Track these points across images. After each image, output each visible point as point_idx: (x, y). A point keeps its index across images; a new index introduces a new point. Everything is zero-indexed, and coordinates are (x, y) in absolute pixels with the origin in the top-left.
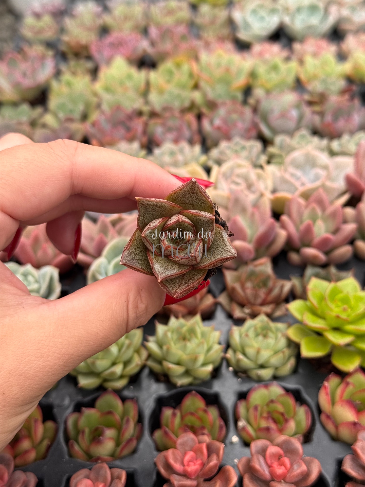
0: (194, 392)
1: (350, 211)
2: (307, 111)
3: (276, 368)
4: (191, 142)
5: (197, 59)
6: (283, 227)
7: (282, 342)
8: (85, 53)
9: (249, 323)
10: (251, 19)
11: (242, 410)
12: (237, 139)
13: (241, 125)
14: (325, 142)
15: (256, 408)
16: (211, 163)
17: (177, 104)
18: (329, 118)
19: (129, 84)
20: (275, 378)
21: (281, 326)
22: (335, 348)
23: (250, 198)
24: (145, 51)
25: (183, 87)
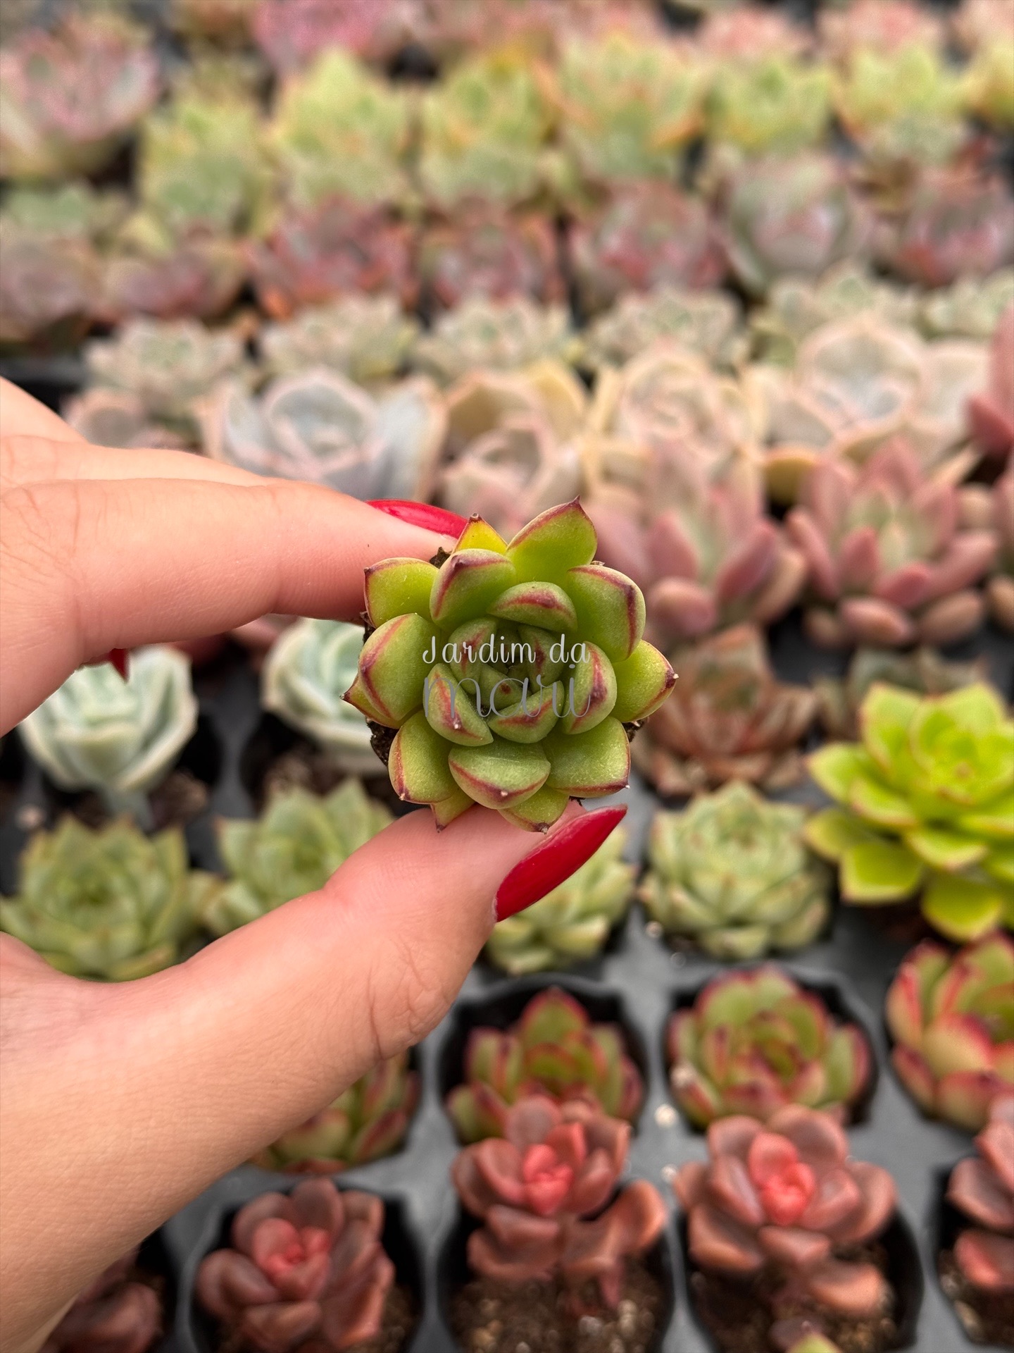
0: (556, 989)
1: (977, 500)
2: (862, 212)
3: (776, 928)
4: (541, 299)
5: (550, 54)
6: (796, 541)
7: (792, 859)
8: (237, 38)
9: (704, 806)
11: (684, 1039)
12: (668, 294)
13: (678, 253)
14: (908, 303)
15: (721, 1034)
16: (594, 361)
17: (497, 190)
18: (920, 232)
19: (365, 130)
20: (775, 953)
21: (788, 813)
22: (933, 878)
23: (703, 460)
24: (406, 35)
25: (512, 137)
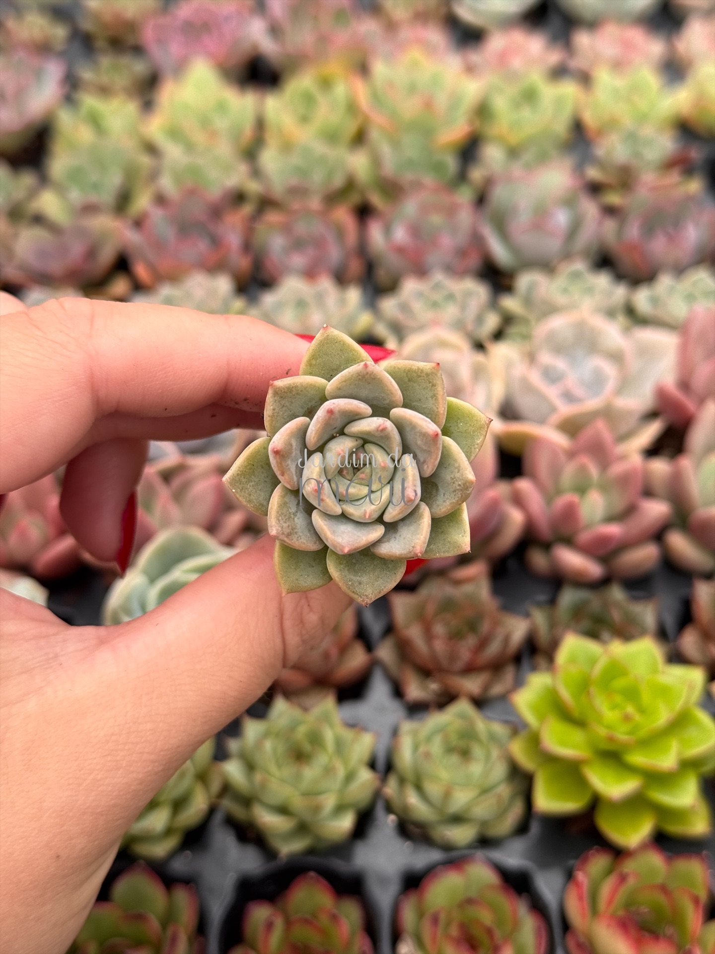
0: (312, 874)
1: (660, 467)
2: (590, 209)
3: (484, 824)
7: (499, 771)
8: (130, 40)
11: (408, 916)
12: (439, 277)
13: (448, 242)
14: (620, 292)
15: (436, 920)
16: (381, 330)
18: (633, 231)
19: (221, 124)
21: (499, 729)
22: (599, 801)
24: (255, 47)
25: (331, 137)
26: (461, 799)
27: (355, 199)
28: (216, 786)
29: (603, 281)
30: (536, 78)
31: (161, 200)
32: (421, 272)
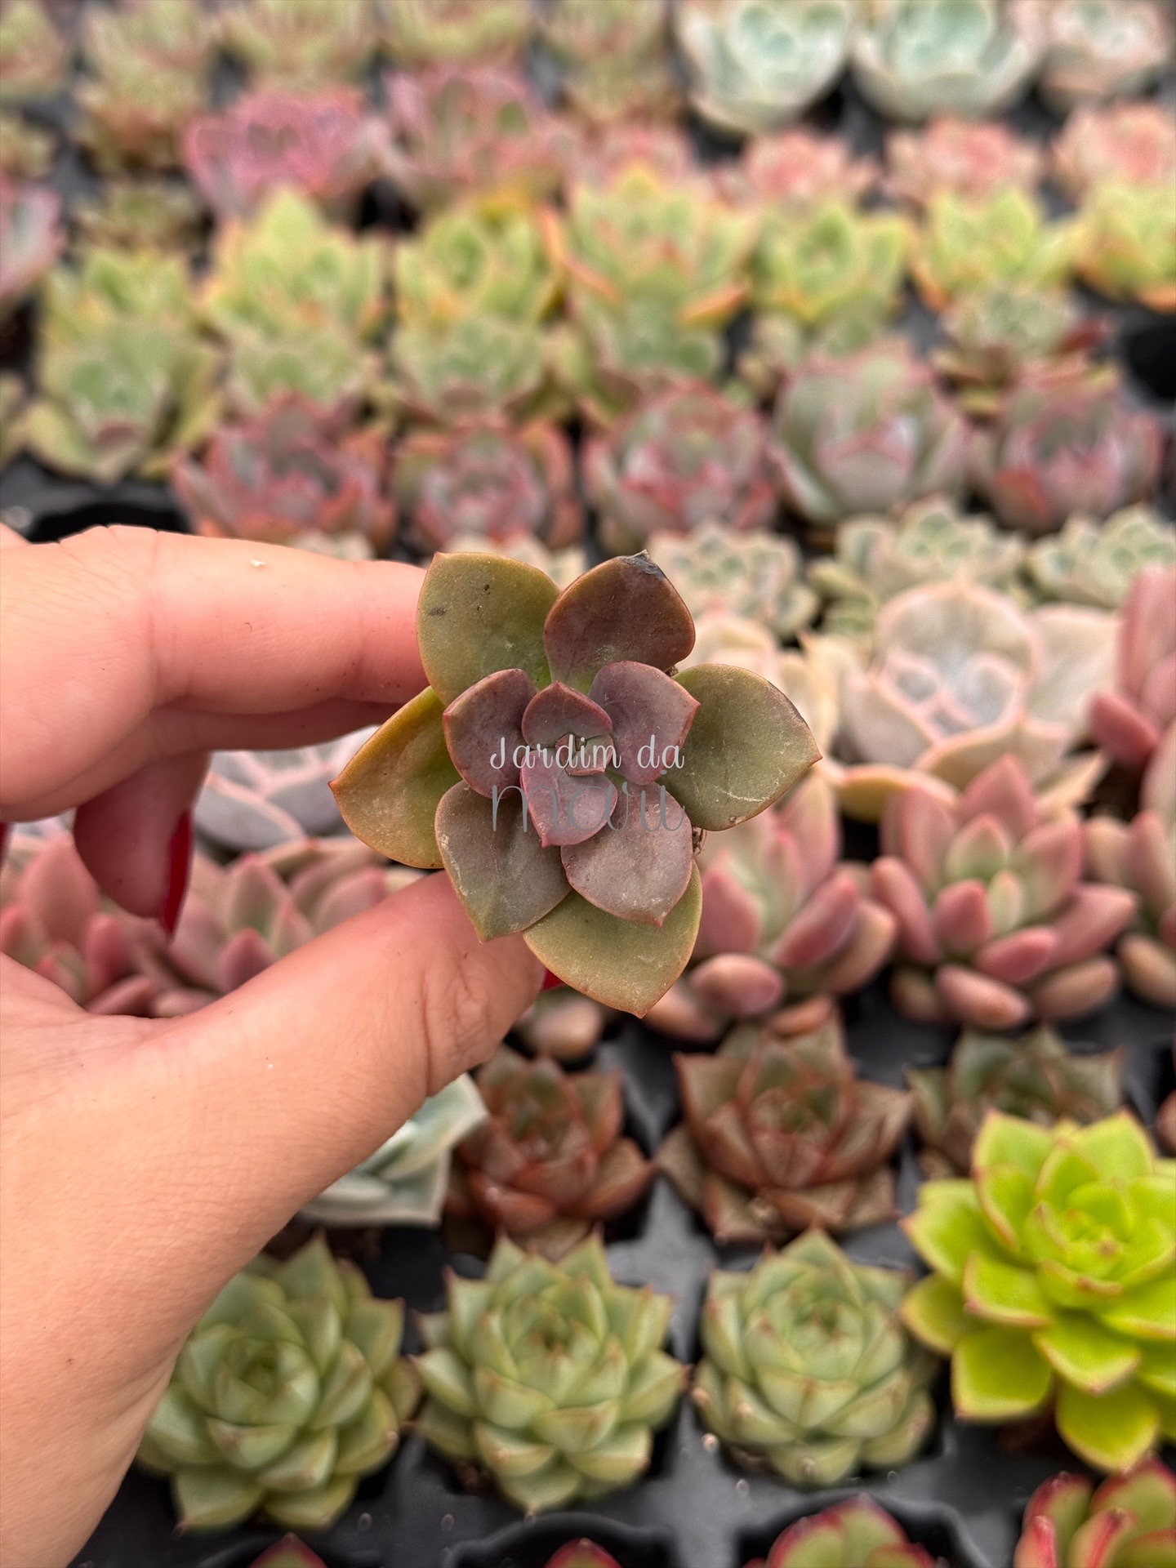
0: (585, 1543)
1: (1106, 831)
2: (948, 417)
3: (867, 1442)
4: (548, 541)
5: (558, 200)
6: (881, 895)
7: (890, 1350)
8: (161, 158)
9: (771, 1267)
10: (741, 46)
12: (711, 532)
13: (719, 475)
14: (1012, 550)
17: (494, 373)
18: (1020, 451)
19: (325, 292)
21: (879, 1279)
24: (374, 164)
25: (512, 311)
26: (829, 1402)
27: (559, 408)
28: (408, 1399)
29: (977, 532)
30: (837, 209)
31: (232, 417)
32: (682, 527)
